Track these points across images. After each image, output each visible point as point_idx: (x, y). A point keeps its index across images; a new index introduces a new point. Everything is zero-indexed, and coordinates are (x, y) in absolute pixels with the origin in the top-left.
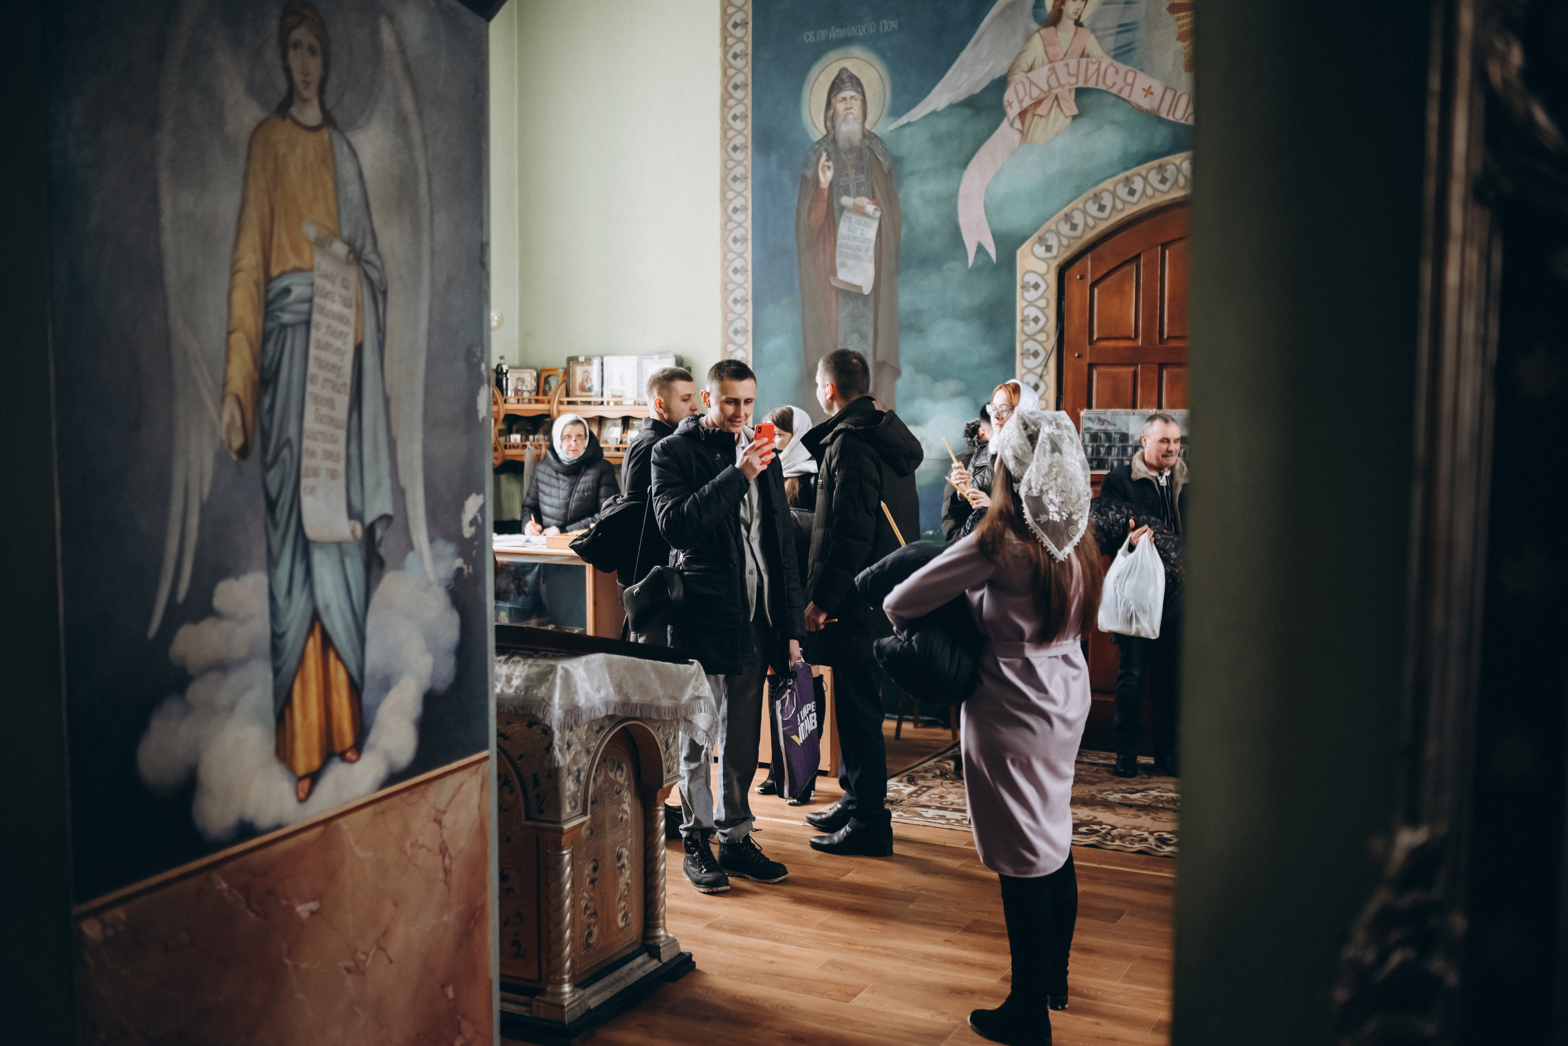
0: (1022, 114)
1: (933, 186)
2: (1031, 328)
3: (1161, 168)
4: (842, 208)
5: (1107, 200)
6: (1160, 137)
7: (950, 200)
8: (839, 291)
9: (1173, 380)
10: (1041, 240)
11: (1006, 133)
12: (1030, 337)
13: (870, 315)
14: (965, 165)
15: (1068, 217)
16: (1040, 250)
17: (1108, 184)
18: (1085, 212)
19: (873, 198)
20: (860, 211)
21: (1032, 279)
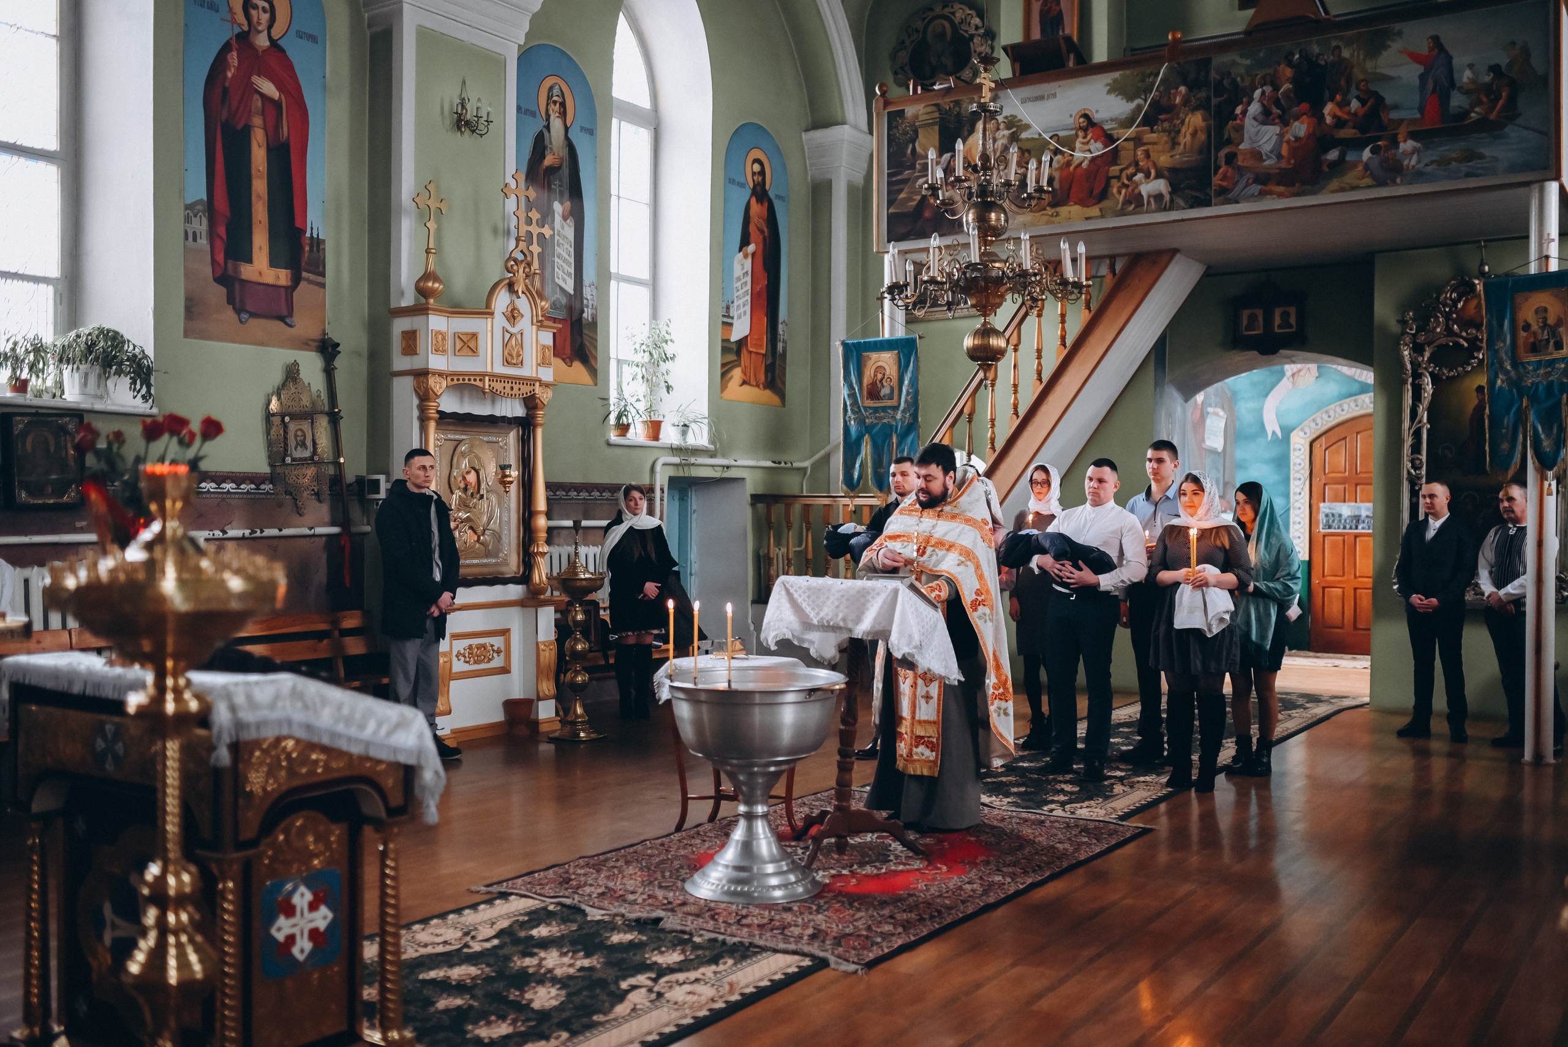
0: (1293, 375)
1: (1251, 405)
2: (1297, 468)
3: (1356, 401)
4: (1208, 413)
5: (1332, 413)
6: (1355, 387)
7: (1259, 412)
8: (1206, 449)
9: (1362, 491)
10: (1302, 430)
11: (1285, 383)
12: (1297, 472)
13: (1222, 461)
14: (1267, 395)
15: (1314, 420)
16: (1301, 434)
17: (1332, 406)
18: (1322, 419)
19: (1223, 409)
20: (1217, 414)
21: (1298, 446)
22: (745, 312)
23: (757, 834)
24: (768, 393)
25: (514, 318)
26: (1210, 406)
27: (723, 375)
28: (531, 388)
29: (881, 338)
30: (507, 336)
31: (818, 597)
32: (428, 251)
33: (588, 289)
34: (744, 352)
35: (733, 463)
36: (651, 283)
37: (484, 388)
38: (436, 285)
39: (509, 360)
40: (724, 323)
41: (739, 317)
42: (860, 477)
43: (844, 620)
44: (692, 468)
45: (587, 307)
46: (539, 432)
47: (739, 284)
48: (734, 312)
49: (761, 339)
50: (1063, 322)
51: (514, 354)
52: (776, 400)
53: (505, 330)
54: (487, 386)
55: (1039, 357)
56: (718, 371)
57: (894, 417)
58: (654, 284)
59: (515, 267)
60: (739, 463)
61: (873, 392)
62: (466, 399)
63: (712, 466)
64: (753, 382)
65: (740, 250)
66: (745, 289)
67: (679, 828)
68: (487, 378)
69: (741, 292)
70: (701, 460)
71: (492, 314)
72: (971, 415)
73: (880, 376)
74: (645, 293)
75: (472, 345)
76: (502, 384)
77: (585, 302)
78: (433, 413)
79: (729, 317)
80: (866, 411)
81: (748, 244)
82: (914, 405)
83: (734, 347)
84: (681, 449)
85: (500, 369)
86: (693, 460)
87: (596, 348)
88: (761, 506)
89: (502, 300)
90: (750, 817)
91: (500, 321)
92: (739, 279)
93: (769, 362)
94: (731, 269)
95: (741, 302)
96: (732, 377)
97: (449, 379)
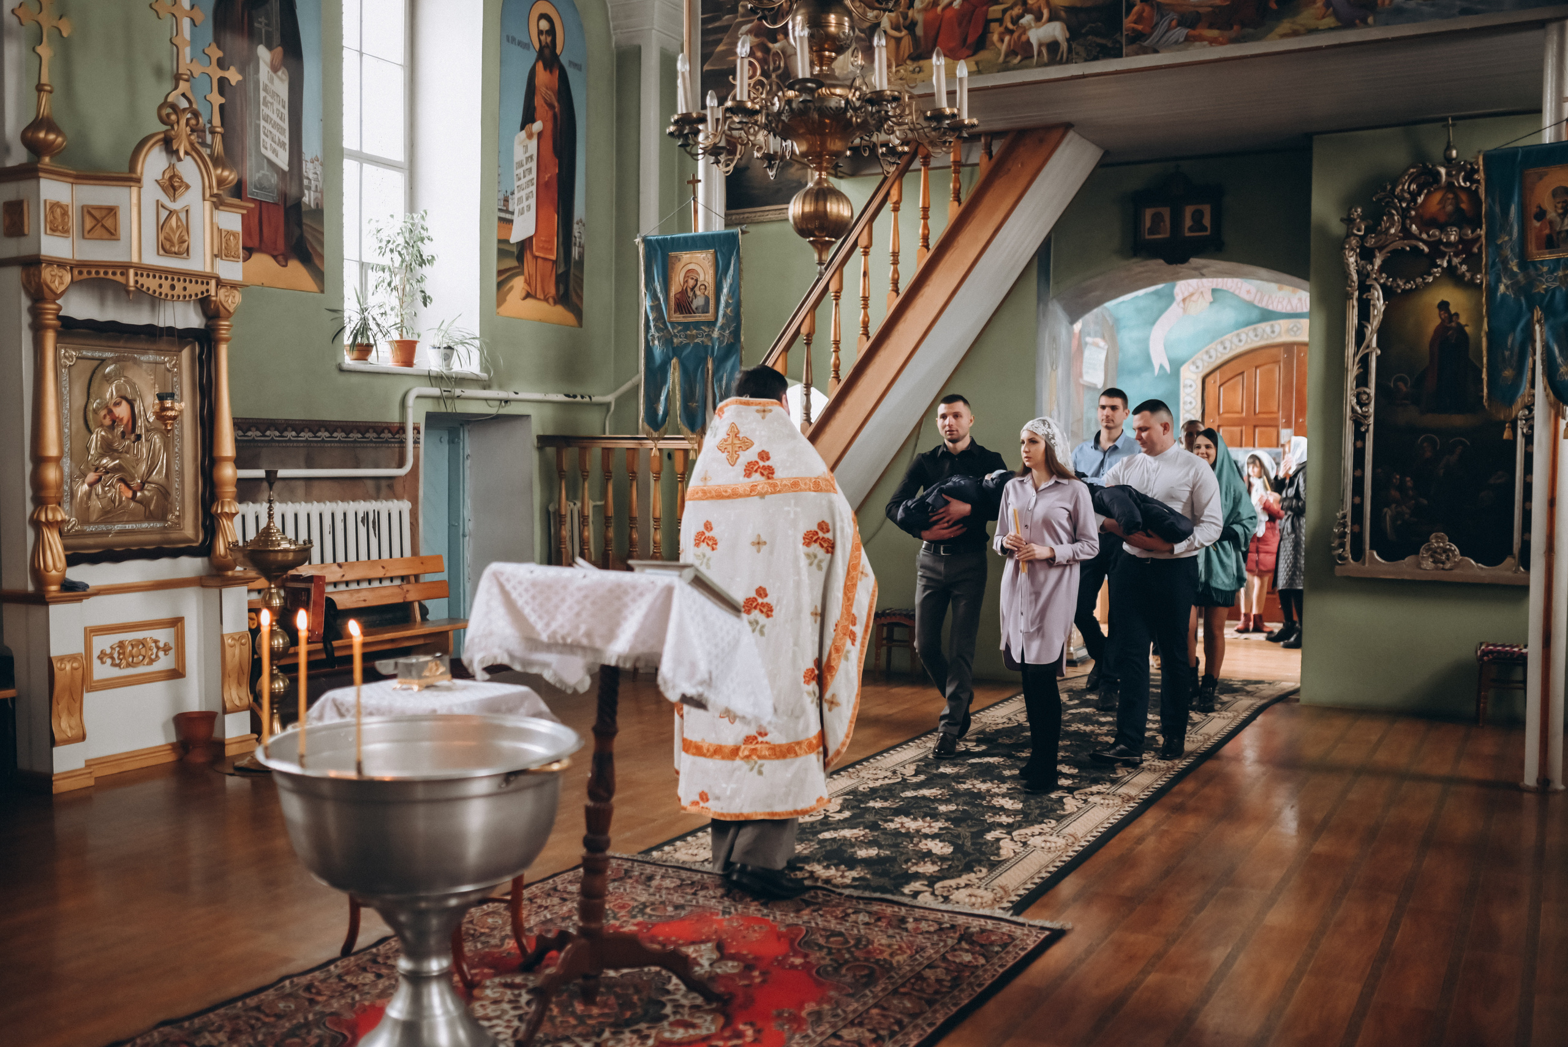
0: (1184, 300)
1: (1136, 334)
2: (1188, 407)
3: (1255, 330)
4: (1086, 344)
5: (1228, 345)
6: (1255, 315)
7: (1145, 341)
8: (1083, 386)
9: (1261, 433)
10: (1194, 363)
11: (1175, 309)
12: (1188, 412)
14: (1153, 323)
15: (1207, 352)
16: (1193, 368)
17: (1228, 336)
18: (1216, 350)
19: (1103, 337)
20: (1097, 345)
21: (1189, 382)
22: (529, 207)
23: (431, 1007)
24: (559, 309)
25: (175, 189)
26: (1089, 335)
27: (500, 285)
28: (204, 288)
29: (693, 233)
30: (164, 214)
31: (548, 599)
32: (40, 88)
33: (310, 165)
34: (528, 256)
35: (512, 396)
36: (407, 166)
37: (127, 285)
38: (52, 137)
39: (167, 246)
40: (501, 219)
41: (522, 213)
42: (666, 413)
43: (588, 635)
44: (457, 402)
45: (309, 188)
46: (223, 351)
47: (520, 171)
48: (513, 206)
49: (550, 242)
50: (925, 217)
51: (175, 239)
52: (569, 318)
53: (159, 205)
54: (132, 282)
55: (895, 262)
56: (494, 280)
57: (709, 336)
58: (411, 168)
59: (173, 117)
60: (521, 396)
61: (683, 304)
62: (110, 303)
63: (486, 400)
64: (540, 295)
65: (522, 128)
66: (528, 178)
67: (347, 949)
68: (132, 272)
69: (523, 181)
70: (469, 392)
71: (138, 181)
72: (809, 336)
73: (691, 283)
74: (397, 180)
75: (108, 223)
76: (157, 281)
77: (306, 182)
78: (50, 319)
79: (507, 211)
80: (673, 327)
81: (533, 121)
82: (735, 319)
83: (515, 250)
84: (442, 377)
85: (152, 258)
86: (458, 392)
87: (322, 244)
88: (550, 451)
89: (154, 163)
90: (418, 980)
91: (151, 192)
92: (520, 165)
93: (560, 271)
94: (510, 151)
95: (523, 194)
96: (511, 288)
97: (76, 272)
